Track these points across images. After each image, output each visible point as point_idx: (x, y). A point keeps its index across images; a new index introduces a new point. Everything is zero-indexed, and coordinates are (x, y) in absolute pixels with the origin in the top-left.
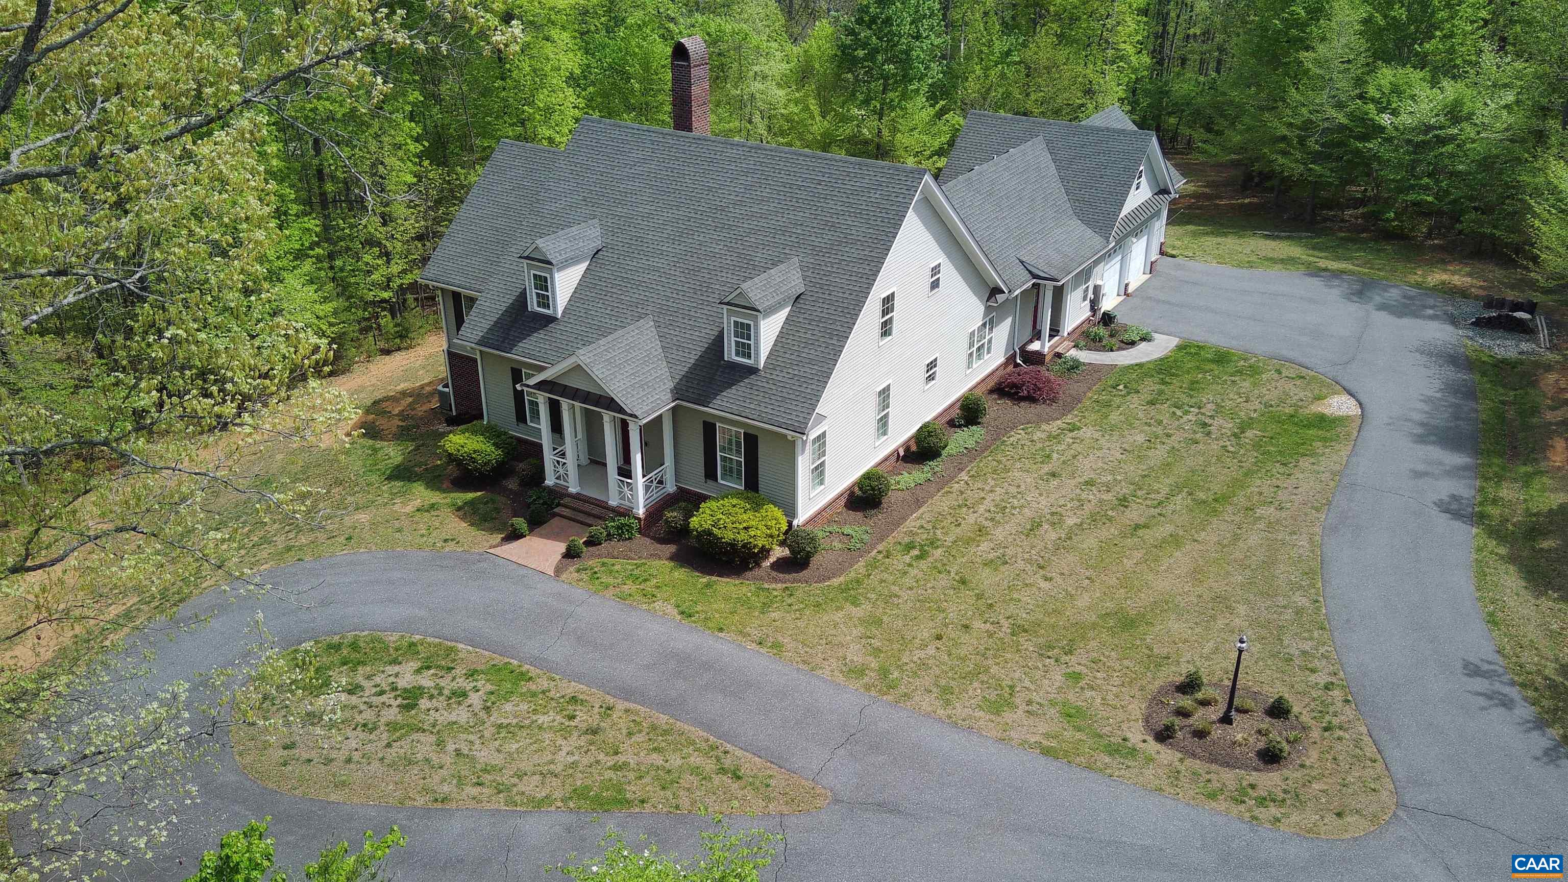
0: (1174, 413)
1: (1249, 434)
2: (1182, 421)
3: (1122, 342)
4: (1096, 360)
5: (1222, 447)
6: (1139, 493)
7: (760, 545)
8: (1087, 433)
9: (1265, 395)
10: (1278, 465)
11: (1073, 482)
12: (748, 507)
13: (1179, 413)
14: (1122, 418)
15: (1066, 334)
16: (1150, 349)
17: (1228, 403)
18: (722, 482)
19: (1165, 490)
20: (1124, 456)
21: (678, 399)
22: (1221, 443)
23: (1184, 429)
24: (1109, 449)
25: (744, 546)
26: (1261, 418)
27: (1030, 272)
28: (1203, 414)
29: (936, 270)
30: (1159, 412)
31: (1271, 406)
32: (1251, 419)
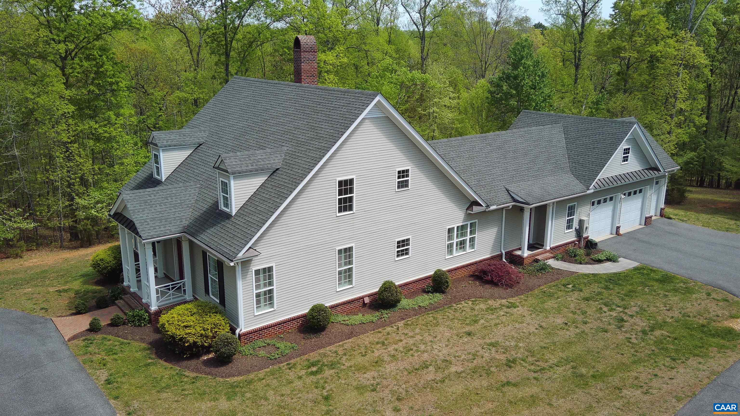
0: (601, 308)
1: (658, 333)
2: (604, 314)
3: (592, 259)
4: (564, 267)
5: (627, 338)
6: (530, 359)
7: (191, 341)
8: (520, 310)
9: (687, 308)
10: (668, 359)
11: (481, 341)
12: (195, 310)
13: (605, 309)
14: (556, 306)
15: (548, 248)
16: (612, 266)
17: (652, 309)
18: (212, 297)
19: (553, 360)
20: (536, 331)
21: (185, 232)
22: (628, 335)
23: (601, 320)
24: (528, 324)
25: (181, 339)
26: (675, 323)
27: (512, 197)
28: (626, 313)
29: (403, 174)
30: (589, 306)
31: (689, 316)
32: (665, 322)
